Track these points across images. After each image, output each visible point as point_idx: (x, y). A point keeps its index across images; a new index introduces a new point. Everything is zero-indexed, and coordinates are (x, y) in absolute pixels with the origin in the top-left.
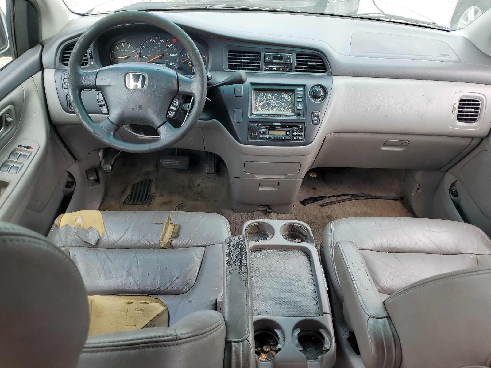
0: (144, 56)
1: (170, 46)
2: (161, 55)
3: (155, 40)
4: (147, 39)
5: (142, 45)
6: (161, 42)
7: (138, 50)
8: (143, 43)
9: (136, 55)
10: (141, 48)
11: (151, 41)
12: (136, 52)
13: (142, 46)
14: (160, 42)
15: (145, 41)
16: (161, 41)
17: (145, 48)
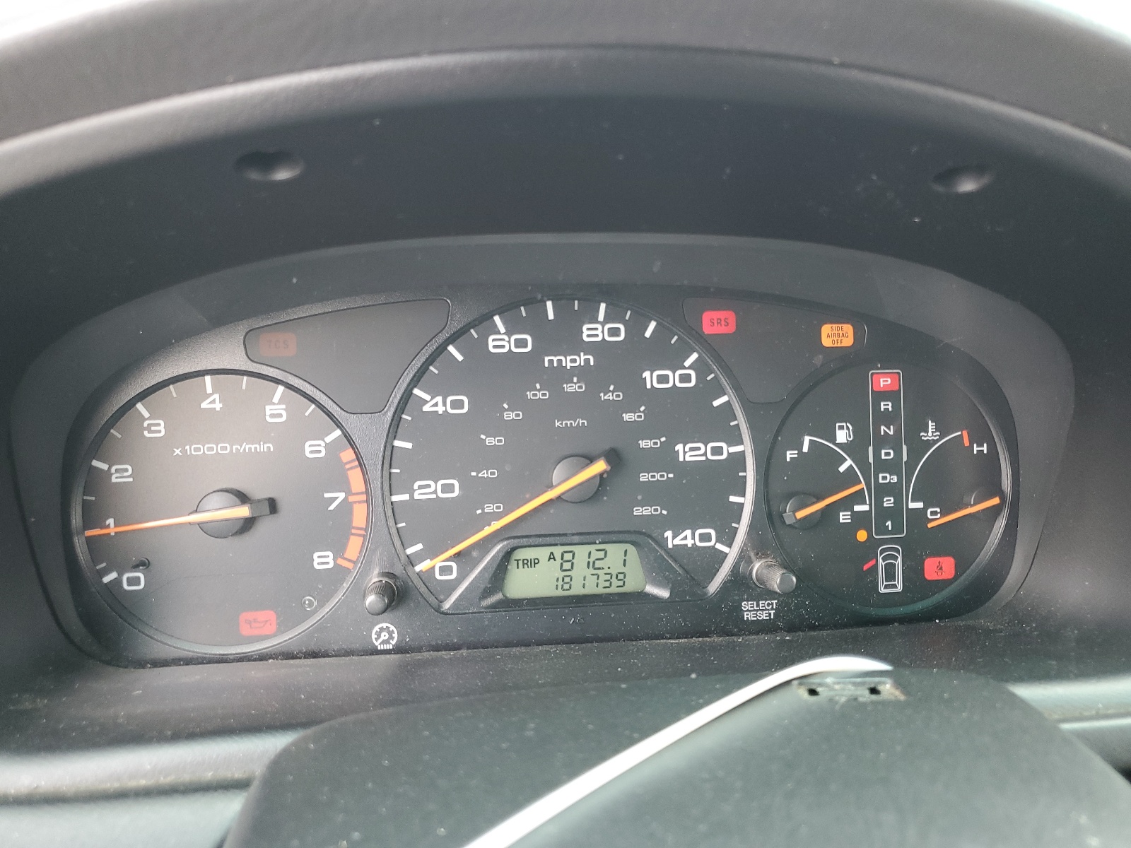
0: (427, 490)
1: (674, 379)
2: (600, 466)
3: (536, 325)
4: (454, 326)
5: (415, 382)
6: (592, 348)
7: (369, 431)
8: (417, 363)
9: (344, 486)
10: (401, 409)
11: (502, 341)
12: (348, 455)
13: (408, 395)
14: (577, 345)
15: (442, 348)
16: (596, 331)
17: (434, 404)
